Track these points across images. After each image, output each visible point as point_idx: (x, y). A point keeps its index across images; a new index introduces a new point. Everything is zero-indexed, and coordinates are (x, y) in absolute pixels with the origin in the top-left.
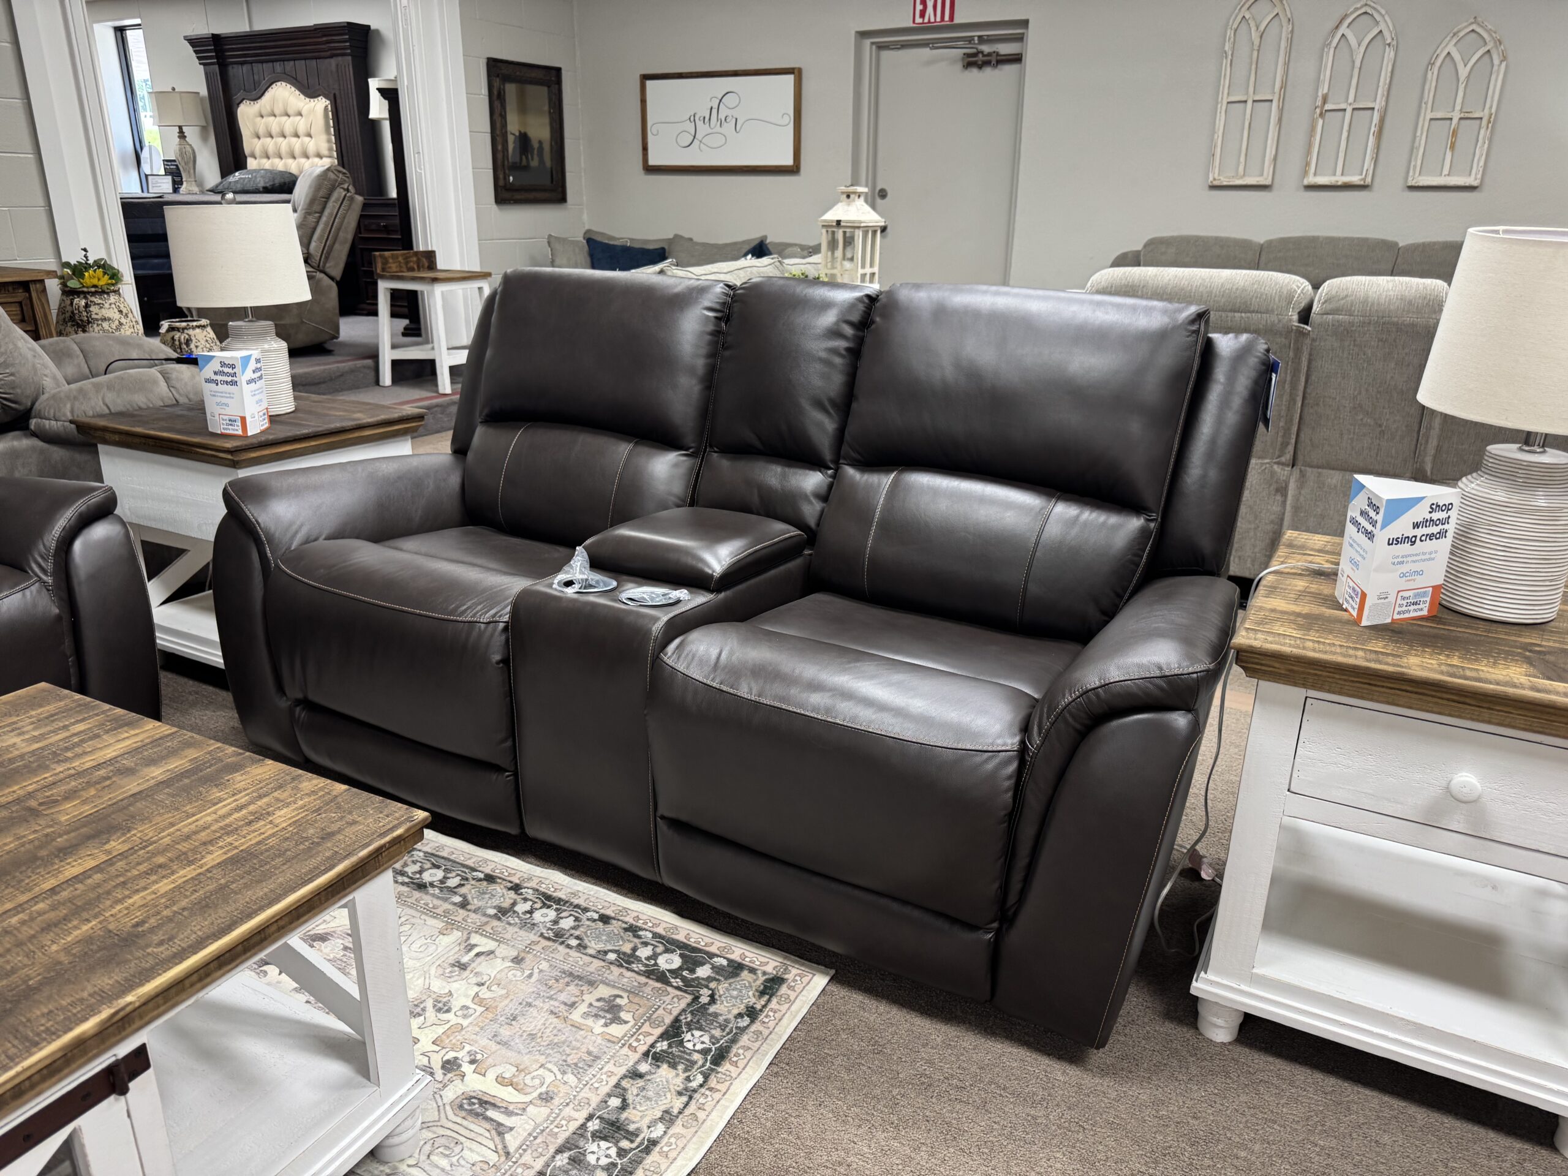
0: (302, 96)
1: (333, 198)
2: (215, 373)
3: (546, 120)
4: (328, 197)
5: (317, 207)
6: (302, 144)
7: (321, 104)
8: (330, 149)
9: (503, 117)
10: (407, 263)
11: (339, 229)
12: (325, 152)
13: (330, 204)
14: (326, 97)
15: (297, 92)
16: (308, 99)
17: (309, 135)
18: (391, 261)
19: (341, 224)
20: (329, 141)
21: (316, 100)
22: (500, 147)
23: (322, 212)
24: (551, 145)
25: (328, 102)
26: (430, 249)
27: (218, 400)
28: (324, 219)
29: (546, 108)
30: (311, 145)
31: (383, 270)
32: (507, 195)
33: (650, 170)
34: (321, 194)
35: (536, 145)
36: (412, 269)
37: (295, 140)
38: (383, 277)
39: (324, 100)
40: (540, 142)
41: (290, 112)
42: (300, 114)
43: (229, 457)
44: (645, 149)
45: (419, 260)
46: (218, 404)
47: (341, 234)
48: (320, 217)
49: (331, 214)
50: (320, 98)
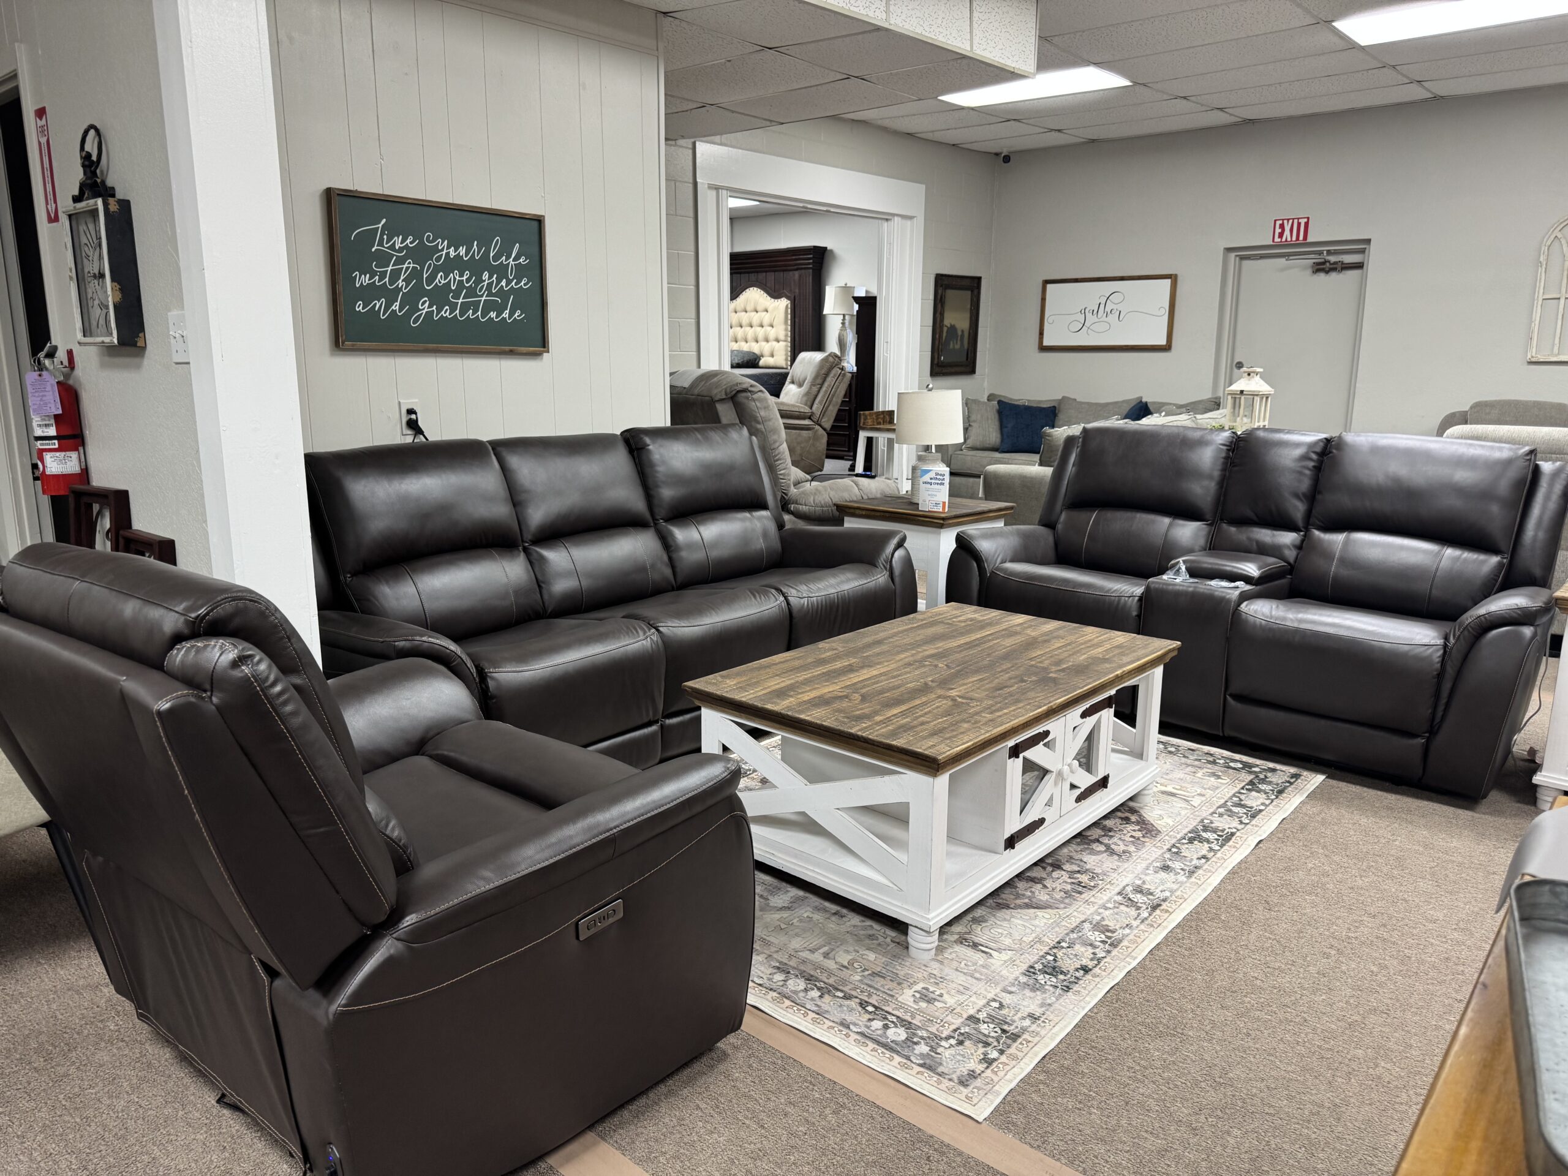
0: (769, 298)
1: (832, 375)
2: (931, 479)
3: (967, 315)
4: (827, 375)
5: (819, 381)
6: (765, 331)
7: (784, 303)
8: (786, 336)
9: (942, 314)
10: (877, 419)
11: (833, 396)
12: (782, 337)
13: (829, 379)
14: (788, 298)
15: (765, 295)
16: (773, 300)
17: (772, 326)
18: (868, 417)
19: (836, 391)
20: (786, 330)
21: (779, 300)
22: (937, 336)
23: (822, 385)
24: (969, 333)
25: (789, 302)
26: (890, 409)
27: (930, 493)
28: (824, 389)
29: (969, 306)
30: (772, 333)
31: (864, 424)
32: (937, 370)
33: (1043, 349)
34: (823, 372)
35: (960, 333)
36: (879, 423)
37: (759, 329)
38: (864, 429)
39: (786, 300)
40: (963, 331)
41: (759, 309)
42: (767, 311)
43: (942, 522)
44: (1041, 334)
45: (884, 417)
46: (929, 495)
47: (834, 399)
48: (821, 388)
49: (829, 386)
50: (782, 299)
